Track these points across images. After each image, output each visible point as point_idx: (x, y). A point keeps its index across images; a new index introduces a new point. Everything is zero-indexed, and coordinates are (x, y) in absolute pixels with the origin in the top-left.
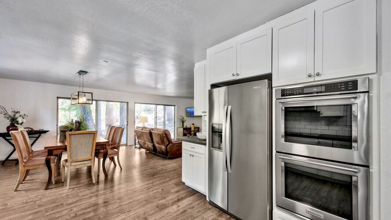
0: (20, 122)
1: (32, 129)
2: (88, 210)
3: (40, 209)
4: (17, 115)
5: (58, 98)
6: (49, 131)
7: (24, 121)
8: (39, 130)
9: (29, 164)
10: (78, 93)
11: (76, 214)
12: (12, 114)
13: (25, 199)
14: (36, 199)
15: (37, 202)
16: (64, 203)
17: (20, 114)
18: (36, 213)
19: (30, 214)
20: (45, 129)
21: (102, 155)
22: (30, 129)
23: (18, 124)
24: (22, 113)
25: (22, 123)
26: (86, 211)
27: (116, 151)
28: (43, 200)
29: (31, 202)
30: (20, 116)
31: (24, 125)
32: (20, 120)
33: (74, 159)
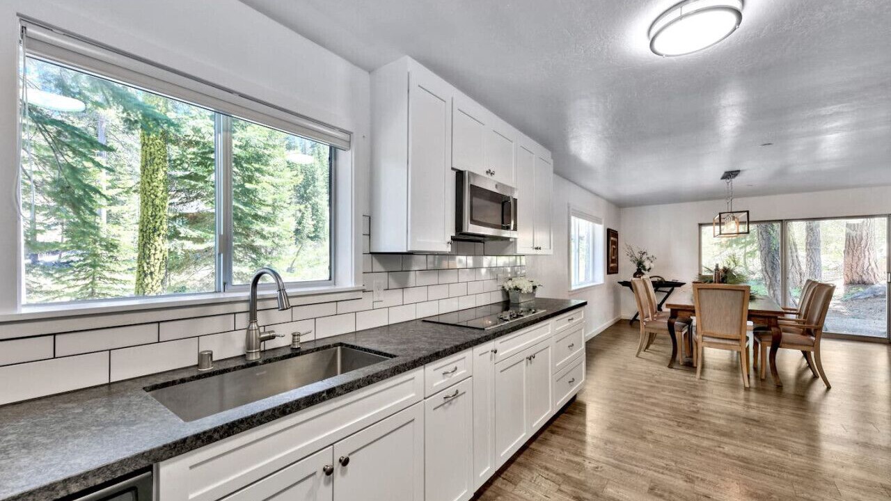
0: (647, 267)
1: (662, 278)
2: (718, 415)
3: (657, 385)
4: (644, 257)
5: (701, 225)
6: (684, 284)
7: (652, 265)
8: (671, 281)
9: (651, 326)
10: (720, 216)
11: (698, 411)
12: (638, 256)
13: (644, 369)
14: (656, 373)
15: (656, 377)
16: (688, 392)
17: (648, 256)
18: (652, 386)
19: (646, 385)
20: (680, 281)
21: (770, 339)
22: (660, 279)
23: (645, 270)
24: (649, 256)
25: (650, 269)
26: (714, 414)
27: (812, 340)
28: (663, 378)
29: (650, 374)
30: (648, 258)
31: (652, 273)
32: (647, 264)
33: (708, 330)
